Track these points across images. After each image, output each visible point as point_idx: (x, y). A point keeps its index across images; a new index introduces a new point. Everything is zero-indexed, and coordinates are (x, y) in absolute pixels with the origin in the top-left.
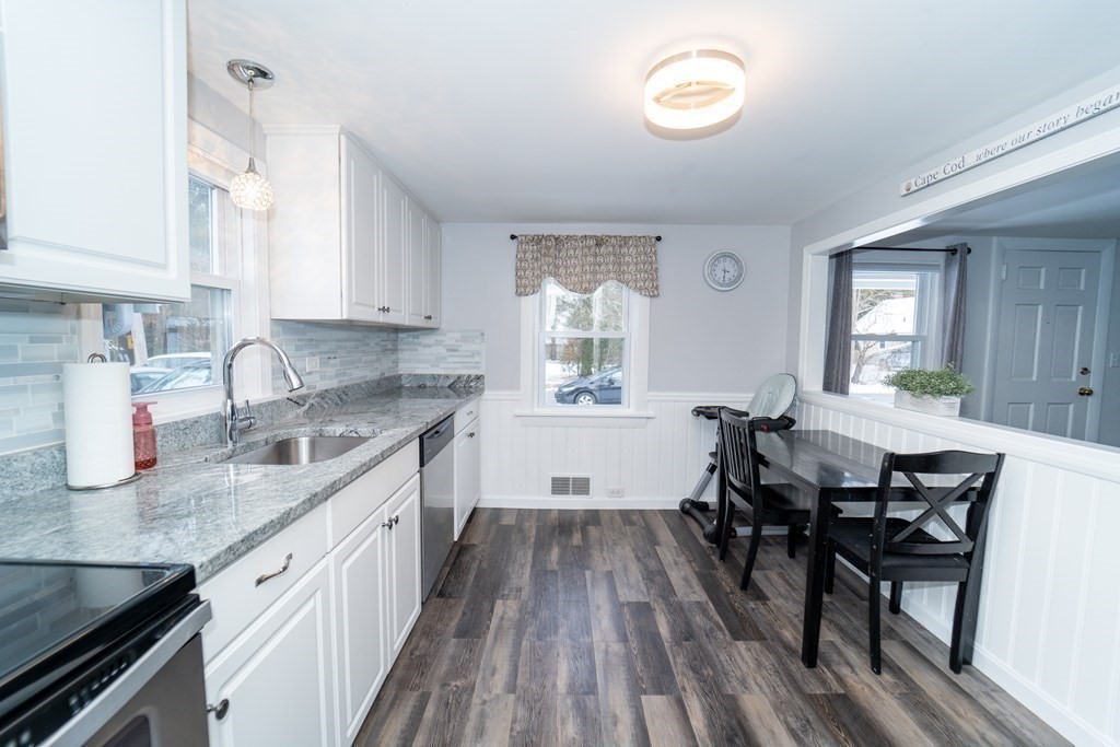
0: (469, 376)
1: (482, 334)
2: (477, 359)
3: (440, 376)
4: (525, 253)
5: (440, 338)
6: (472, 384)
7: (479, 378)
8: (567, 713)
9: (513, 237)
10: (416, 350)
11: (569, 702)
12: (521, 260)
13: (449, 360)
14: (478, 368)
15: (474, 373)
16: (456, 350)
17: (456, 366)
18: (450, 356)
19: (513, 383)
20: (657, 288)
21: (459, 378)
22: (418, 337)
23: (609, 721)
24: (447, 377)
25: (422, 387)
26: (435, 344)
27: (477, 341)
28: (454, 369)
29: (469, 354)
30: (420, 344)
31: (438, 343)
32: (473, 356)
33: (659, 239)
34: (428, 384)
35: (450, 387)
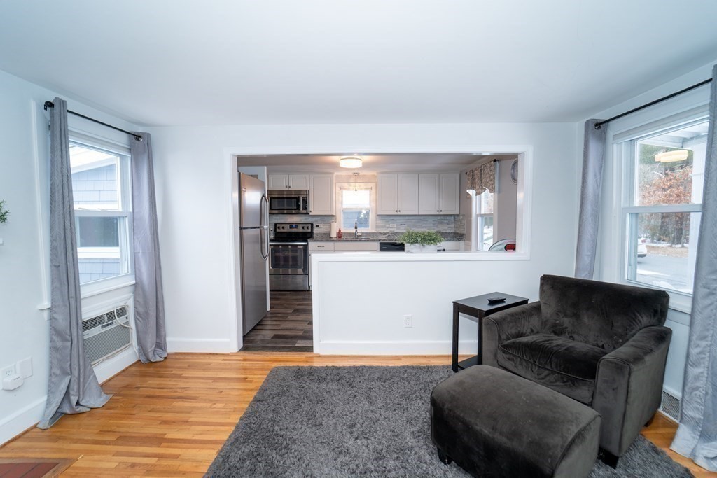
5: (459, 218)
10: (456, 223)
13: (461, 227)
14: (464, 230)
16: (461, 223)
18: (461, 225)
20: (494, 188)
27: (464, 219)
31: (459, 220)
32: (464, 225)
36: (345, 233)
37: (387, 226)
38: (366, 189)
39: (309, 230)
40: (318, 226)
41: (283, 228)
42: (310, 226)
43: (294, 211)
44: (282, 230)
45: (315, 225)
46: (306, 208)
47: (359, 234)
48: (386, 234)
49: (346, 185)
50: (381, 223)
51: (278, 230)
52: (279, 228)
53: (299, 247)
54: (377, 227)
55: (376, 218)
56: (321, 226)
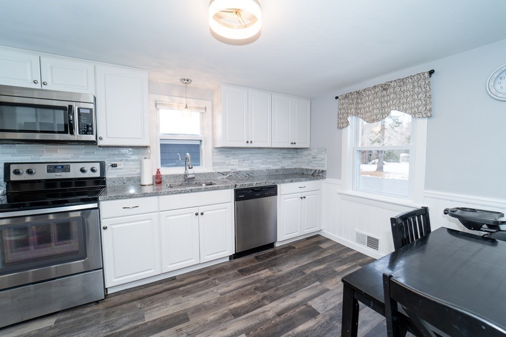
0: (319, 170)
1: (326, 150)
2: (323, 162)
3: (309, 169)
4: (343, 105)
5: (310, 152)
6: (320, 174)
7: (323, 171)
8: (219, 313)
9: (337, 98)
10: (302, 157)
11: (226, 312)
12: (340, 109)
13: (313, 162)
14: (324, 167)
15: (321, 169)
16: (315, 158)
17: (315, 165)
18: (314, 160)
19: (338, 176)
20: (430, 110)
21: (315, 171)
22: (302, 152)
23: (222, 327)
24: (311, 170)
25: (303, 174)
26: (308, 155)
27: (324, 153)
28: (315, 167)
29: (320, 159)
30: (303, 155)
31: (309, 154)
32: (321, 161)
33: (431, 72)
34: (305, 173)
35: (312, 175)
36: (166, 176)
37: (227, 162)
38: (198, 108)
39: (97, 174)
40: (114, 166)
41: (30, 172)
42: (97, 166)
43: (58, 137)
44: (25, 177)
45: (108, 164)
46: (87, 129)
47: (190, 176)
48: (227, 173)
49: (166, 99)
50: (221, 158)
51: (14, 177)
52: (17, 172)
53: (72, 215)
54: (214, 164)
55: (213, 152)
56: (120, 165)
